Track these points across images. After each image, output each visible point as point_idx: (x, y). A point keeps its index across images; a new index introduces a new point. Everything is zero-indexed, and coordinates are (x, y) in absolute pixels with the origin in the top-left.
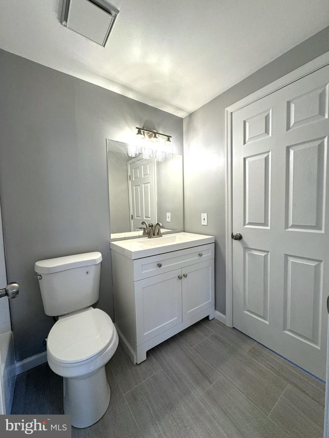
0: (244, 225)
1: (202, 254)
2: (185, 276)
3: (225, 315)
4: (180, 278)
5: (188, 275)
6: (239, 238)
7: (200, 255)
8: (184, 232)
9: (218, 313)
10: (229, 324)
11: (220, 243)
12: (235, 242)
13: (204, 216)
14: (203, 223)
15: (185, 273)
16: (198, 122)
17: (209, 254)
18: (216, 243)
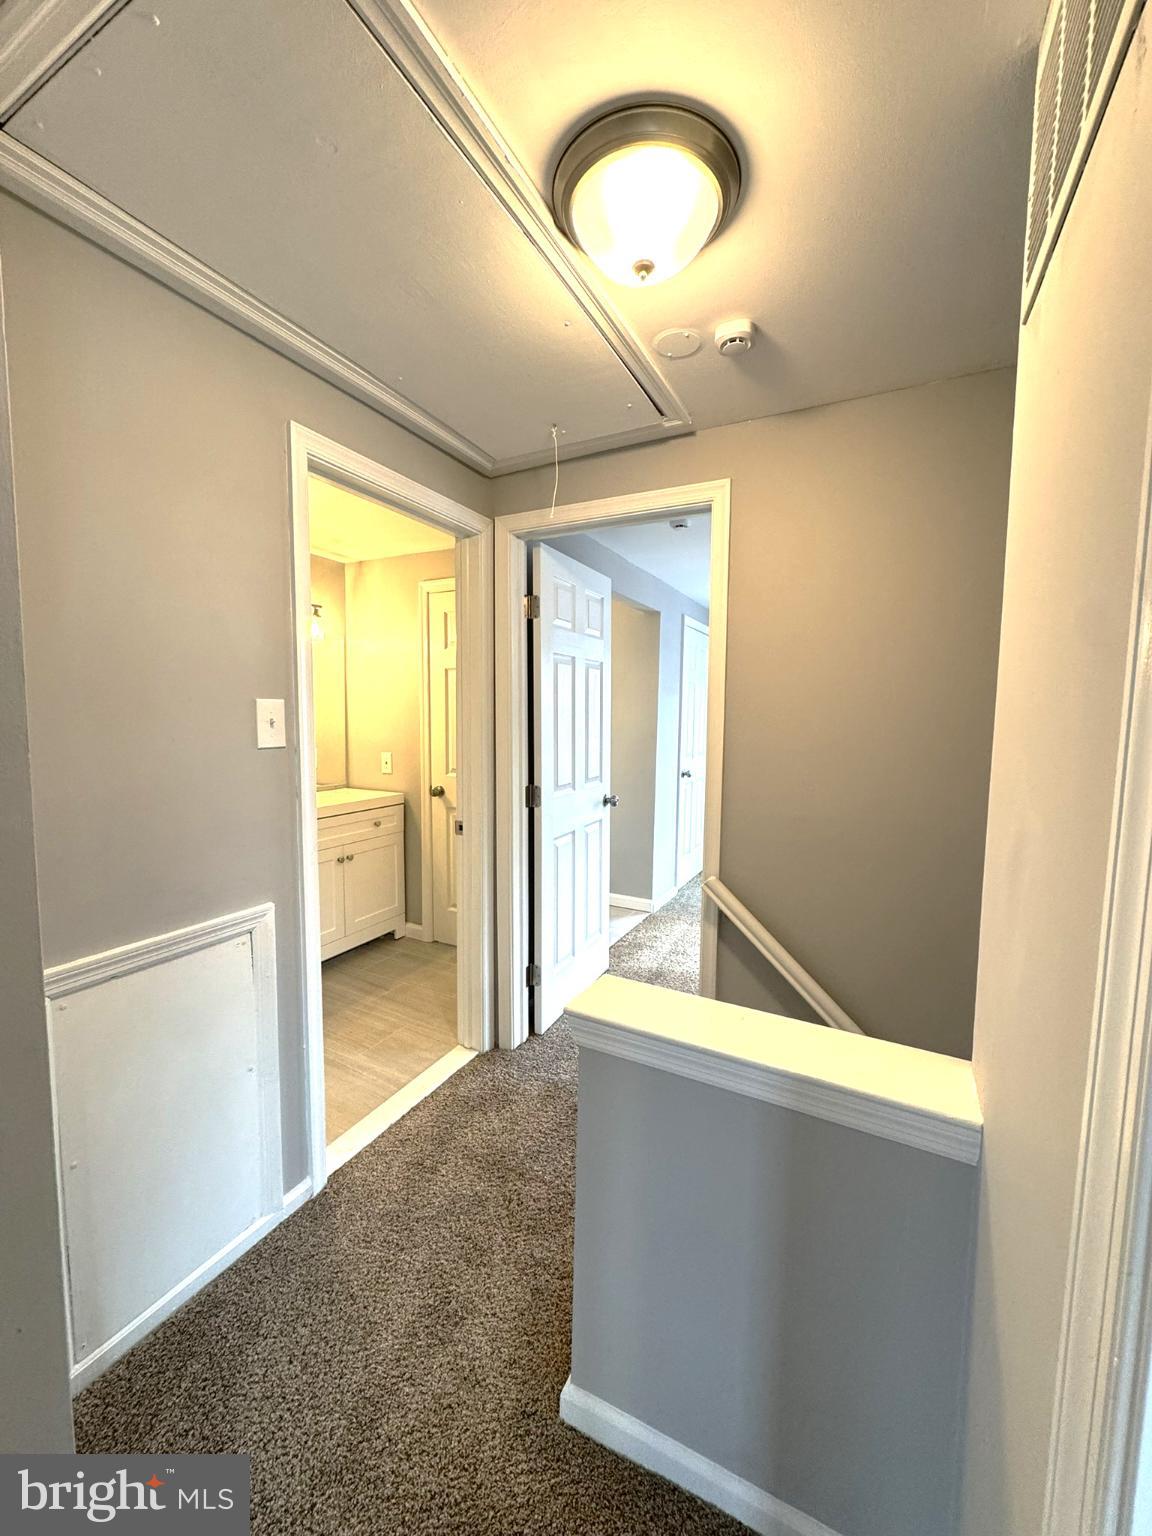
0: (447, 773)
1: (380, 823)
2: (350, 858)
3: (421, 924)
4: (340, 861)
5: (355, 857)
6: (440, 793)
7: (377, 824)
8: (348, 787)
9: (410, 925)
10: (427, 938)
11: (412, 804)
12: (435, 799)
13: (386, 756)
14: (384, 771)
15: (349, 854)
16: (374, 577)
17: (393, 823)
18: (406, 806)
